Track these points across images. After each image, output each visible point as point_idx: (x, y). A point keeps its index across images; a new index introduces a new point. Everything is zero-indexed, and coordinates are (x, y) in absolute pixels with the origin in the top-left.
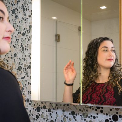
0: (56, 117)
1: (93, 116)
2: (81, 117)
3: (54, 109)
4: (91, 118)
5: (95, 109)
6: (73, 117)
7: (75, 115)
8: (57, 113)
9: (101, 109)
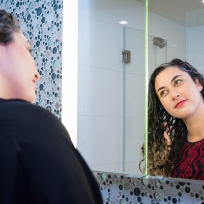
0: (108, 199)
1: (172, 198)
2: (151, 199)
3: (104, 184)
4: (168, 201)
5: (175, 186)
6: (136, 199)
7: (140, 196)
8: (109, 191)
9: (186, 185)
